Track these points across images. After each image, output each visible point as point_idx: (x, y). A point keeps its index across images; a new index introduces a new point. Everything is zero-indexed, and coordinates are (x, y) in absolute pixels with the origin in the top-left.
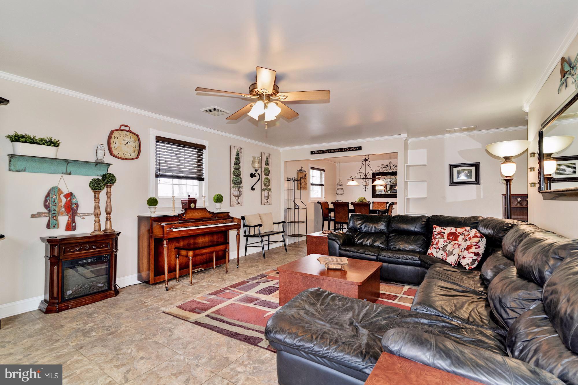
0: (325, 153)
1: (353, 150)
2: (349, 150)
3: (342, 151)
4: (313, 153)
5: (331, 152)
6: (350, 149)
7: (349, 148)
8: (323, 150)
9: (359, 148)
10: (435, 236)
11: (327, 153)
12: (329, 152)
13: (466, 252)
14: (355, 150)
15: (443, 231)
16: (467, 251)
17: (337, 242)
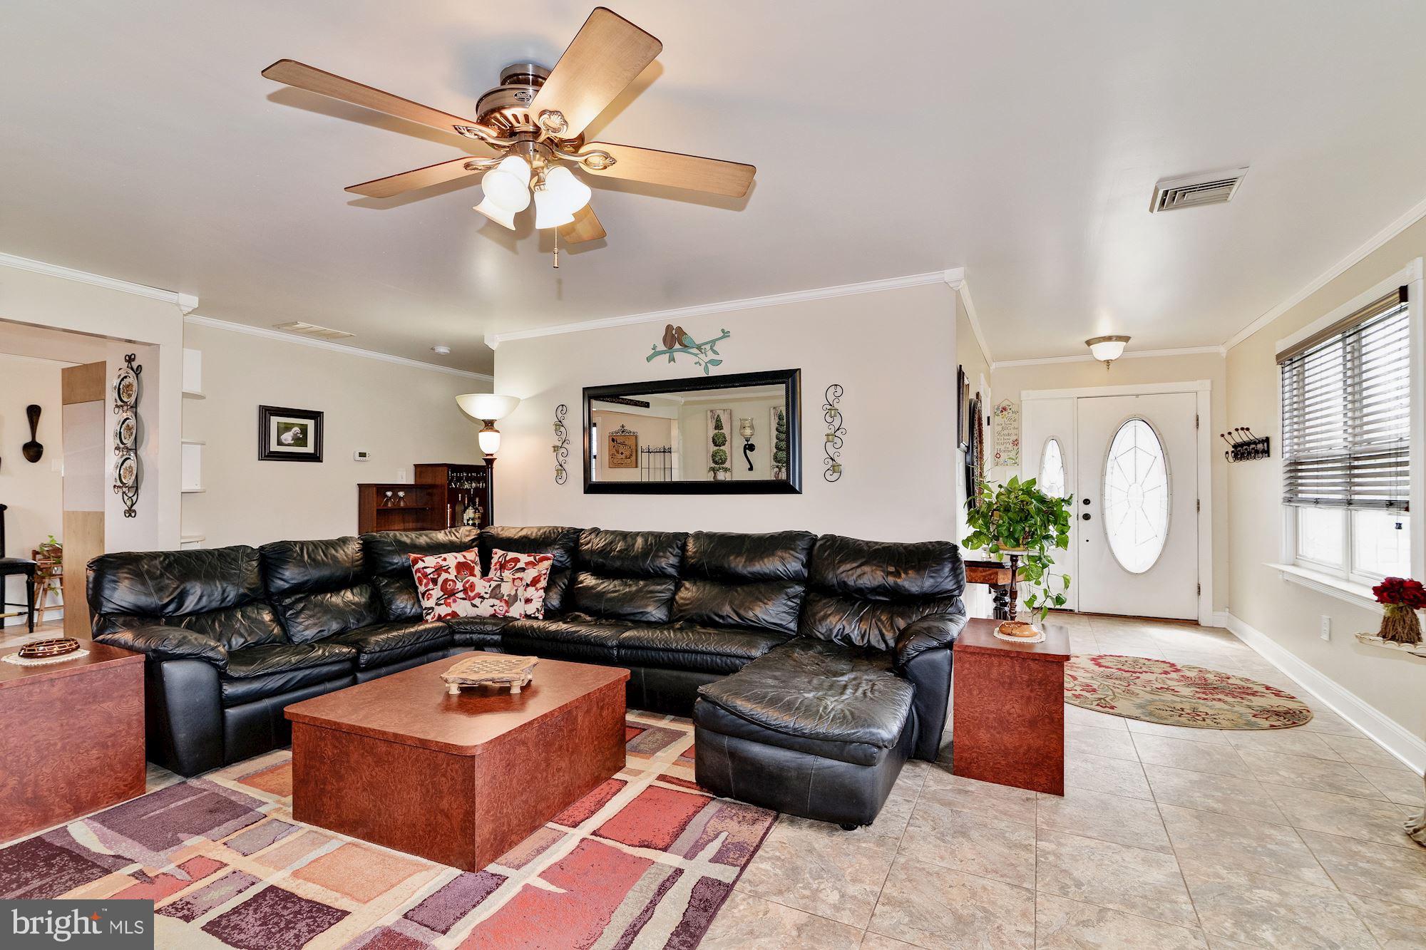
10: (431, 576)
13: (531, 589)
15: (444, 563)
16: (534, 588)
17: (209, 661)
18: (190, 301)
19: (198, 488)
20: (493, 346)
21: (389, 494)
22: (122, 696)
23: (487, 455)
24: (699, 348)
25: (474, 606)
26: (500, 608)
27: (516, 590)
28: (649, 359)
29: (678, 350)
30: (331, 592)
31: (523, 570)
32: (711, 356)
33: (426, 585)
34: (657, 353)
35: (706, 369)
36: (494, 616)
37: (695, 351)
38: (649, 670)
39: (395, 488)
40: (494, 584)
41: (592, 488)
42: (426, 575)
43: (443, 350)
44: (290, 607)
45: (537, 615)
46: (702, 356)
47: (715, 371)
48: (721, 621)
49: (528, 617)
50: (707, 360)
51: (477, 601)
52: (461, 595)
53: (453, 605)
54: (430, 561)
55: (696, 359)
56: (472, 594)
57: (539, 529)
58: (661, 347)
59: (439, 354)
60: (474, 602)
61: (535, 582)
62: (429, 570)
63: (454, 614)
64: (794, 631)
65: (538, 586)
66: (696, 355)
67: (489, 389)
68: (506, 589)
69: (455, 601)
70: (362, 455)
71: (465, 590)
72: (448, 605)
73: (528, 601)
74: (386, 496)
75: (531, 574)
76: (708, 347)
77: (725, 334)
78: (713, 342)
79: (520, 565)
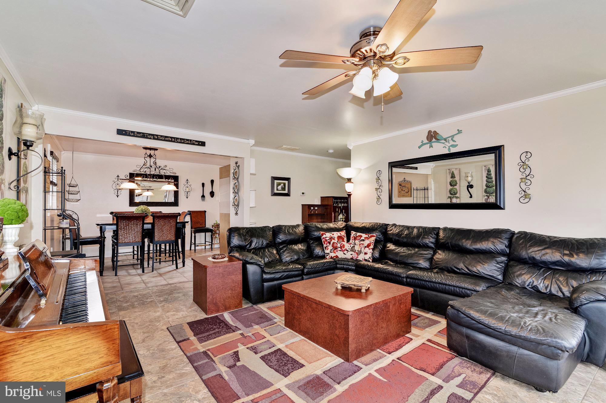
0: (147, 138)
1: (194, 144)
2: (187, 142)
3: (177, 142)
4: (120, 132)
5: (158, 139)
6: (190, 142)
7: (188, 140)
8: (143, 133)
9: (203, 144)
10: (328, 241)
11: (150, 138)
12: (154, 139)
13: (367, 249)
14: (196, 145)
15: (333, 236)
16: (368, 248)
17: (259, 265)
18: (252, 142)
19: (254, 206)
20: (351, 148)
21: (312, 208)
22: (236, 274)
23: (349, 193)
24: (445, 140)
25: (345, 254)
26: (355, 256)
27: (361, 249)
28: (419, 147)
29: (434, 142)
30: (294, 244)
31: (363, 240)
32: (452, 143)
33: (327, 244)
34: (423, 144)
35: (449, 149)
36: (352, 259)
37: (443, 141)
38: (421, 290)
39: (314, 206)
40: (352, 245)
41: (393, 206)
42: (326, 240)
43: (331, 151)
44: (281, 249)
45: (369, 260)
46: (447, 144)
47: (453, 150)
48: (458, 271)
49: (366, 260)
50: (449, 145)
51: (345, 252)
52: (339, 249)
53: (336, 253)
54: (328, 235)
55: (444, 145)
56: (344, 249)
57: (370, 223)
58: (426, 141)
59: (329, 153)
60: (344, 252)
61: (368, 246)
62: (327, 239)
63: (337, 257)
64: (501, 280)
65: (370, 247)
66: (443, 143)
67: (349, 165)
68: (357, 248)
69: (337, 251)
70: (303, 193)
71: (341, 247)
72: (335, 253)
73: (366, 254)
74: (311, 209)
75: (367, 242)
76: (450, 139)
77: (459, 132)
78: (453, 136)
79: (362, 238)
